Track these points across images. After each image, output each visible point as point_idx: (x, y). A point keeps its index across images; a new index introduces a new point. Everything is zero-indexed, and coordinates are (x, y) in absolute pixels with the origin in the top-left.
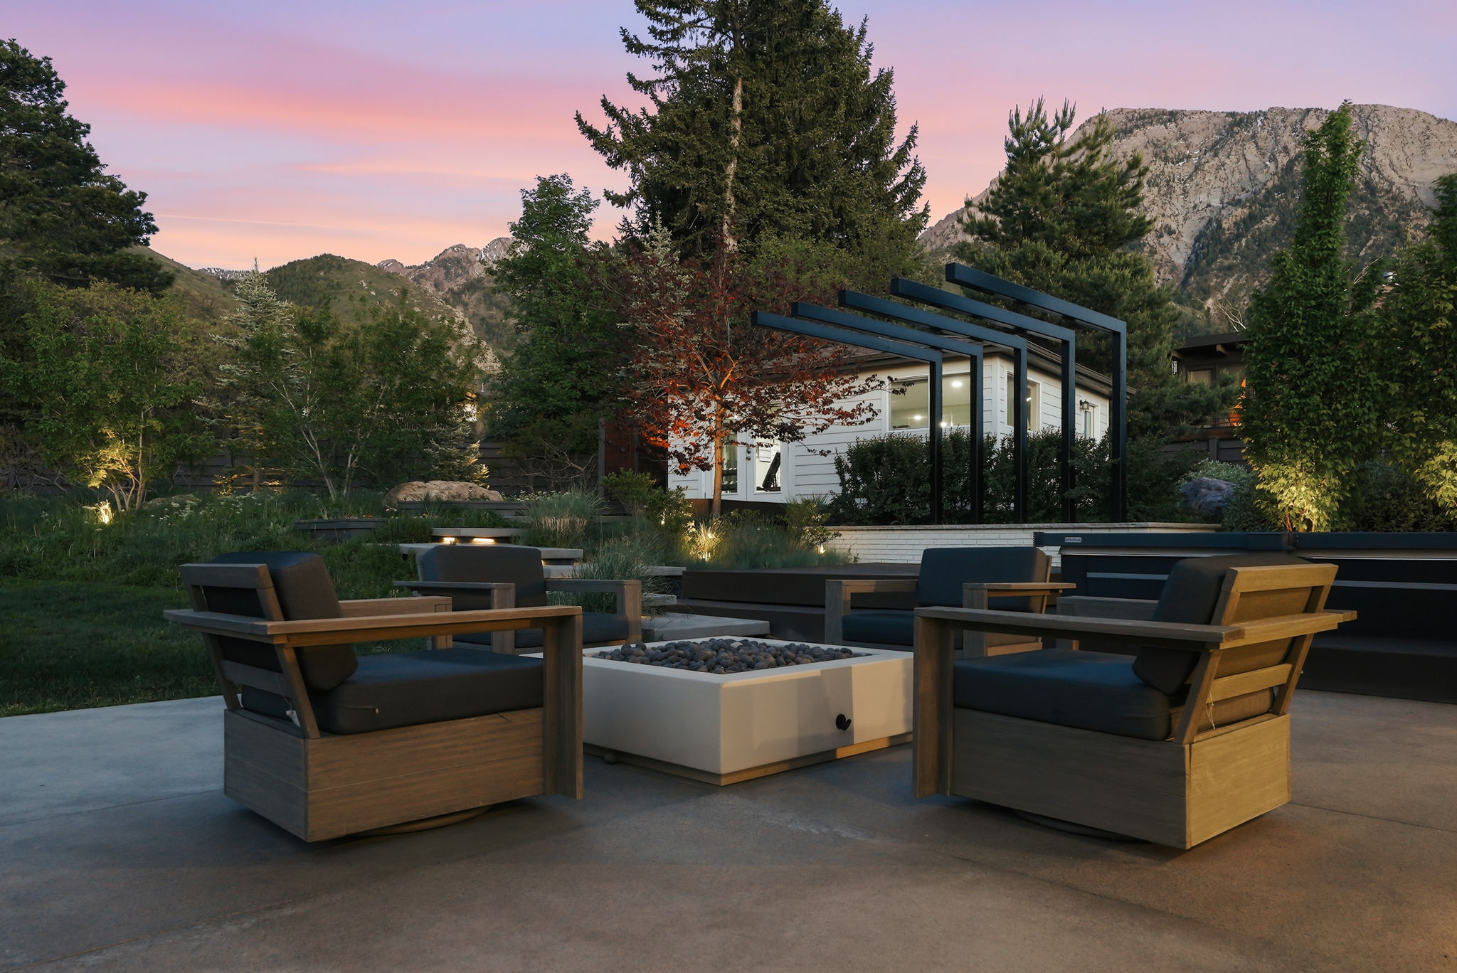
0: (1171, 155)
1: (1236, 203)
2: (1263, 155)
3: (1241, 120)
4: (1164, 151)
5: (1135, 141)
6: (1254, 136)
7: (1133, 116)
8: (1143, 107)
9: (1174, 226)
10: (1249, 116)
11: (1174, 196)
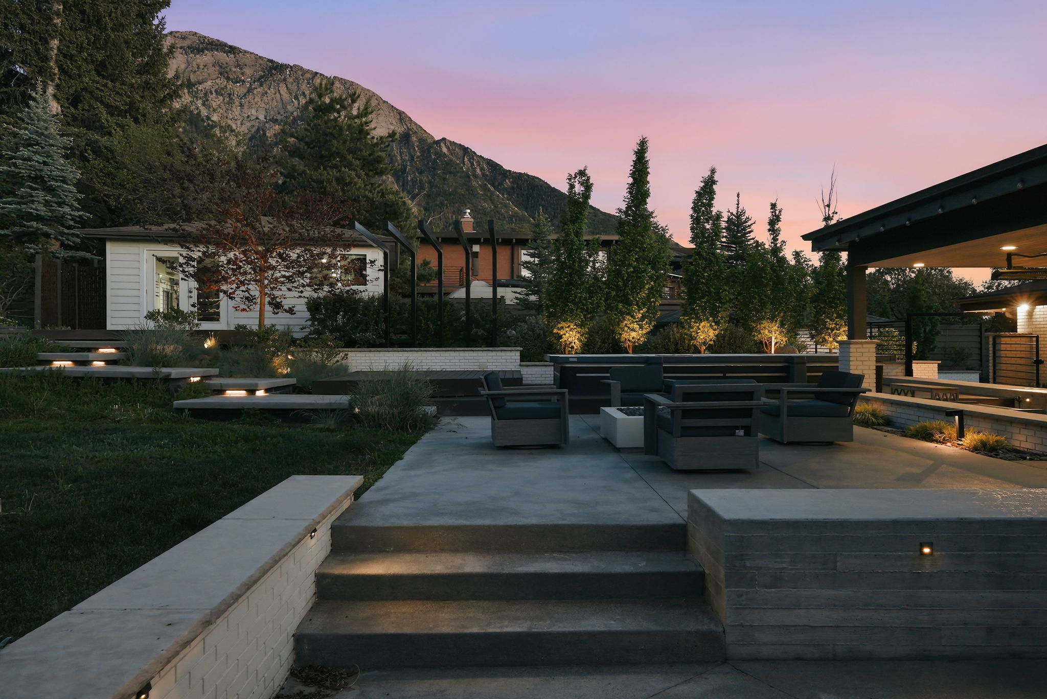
0: (231, 77)
1: (275, 121)
2: (290, 93)
4: (227, 72)
5: (206, 59)
6: (285, 80)
9: (234, 127)
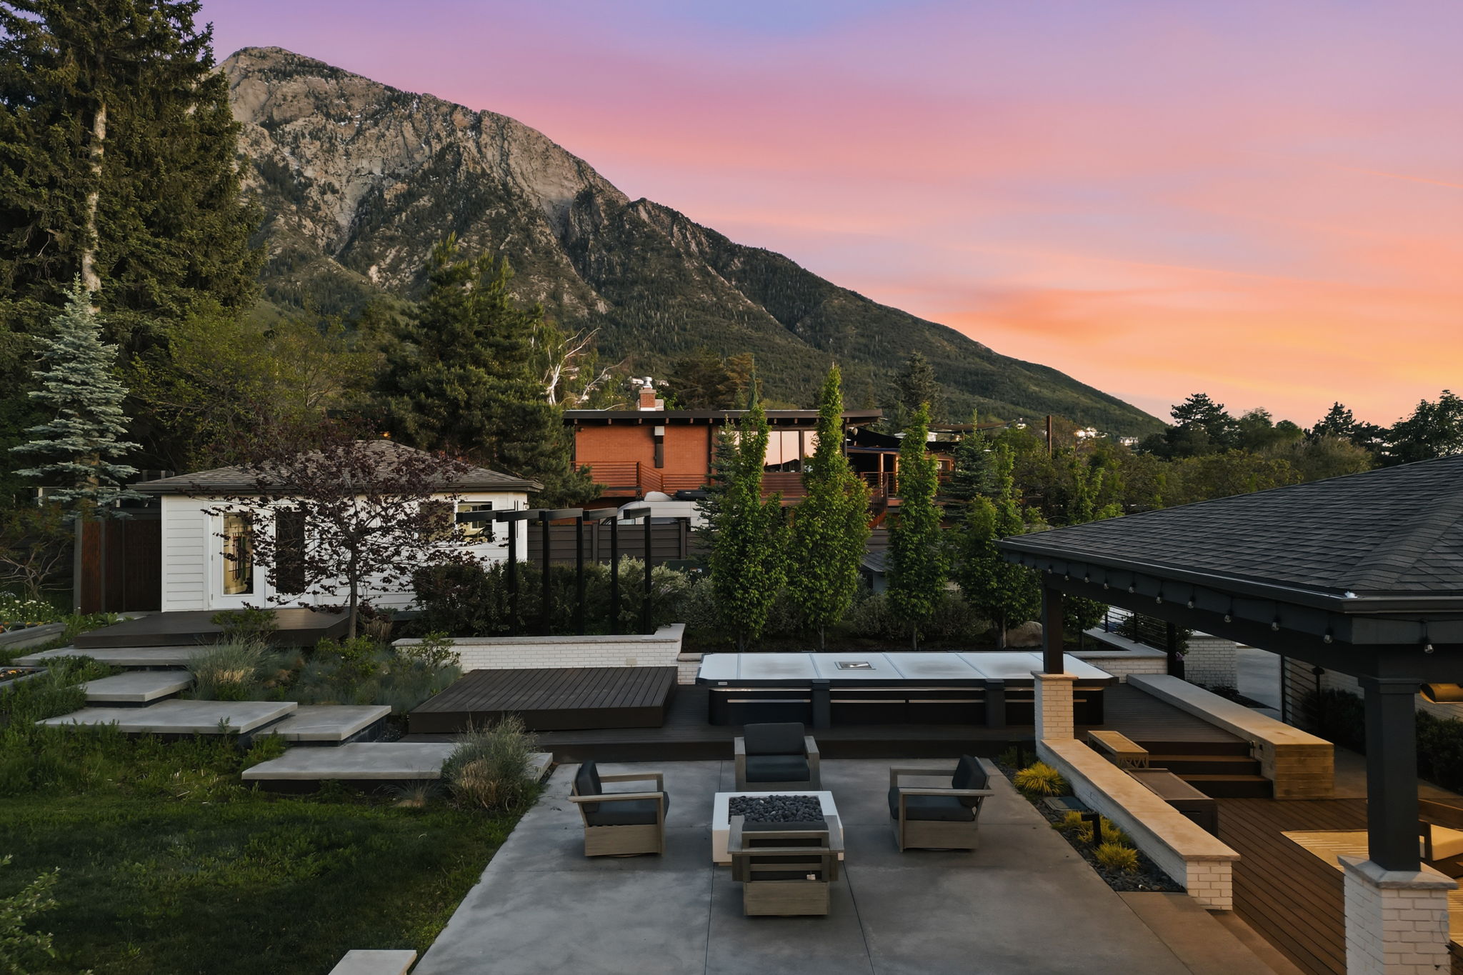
0: (333, 112)
1: (396, 176)
2: (419, 136)
3: (399, 96)
4: (326, 106)
5: (295, 87)
6: (410, 116)
7: (293, 60)
8: (303, 54)
9: (337, 186)
10: (406, 95)
11: (337, 155)
